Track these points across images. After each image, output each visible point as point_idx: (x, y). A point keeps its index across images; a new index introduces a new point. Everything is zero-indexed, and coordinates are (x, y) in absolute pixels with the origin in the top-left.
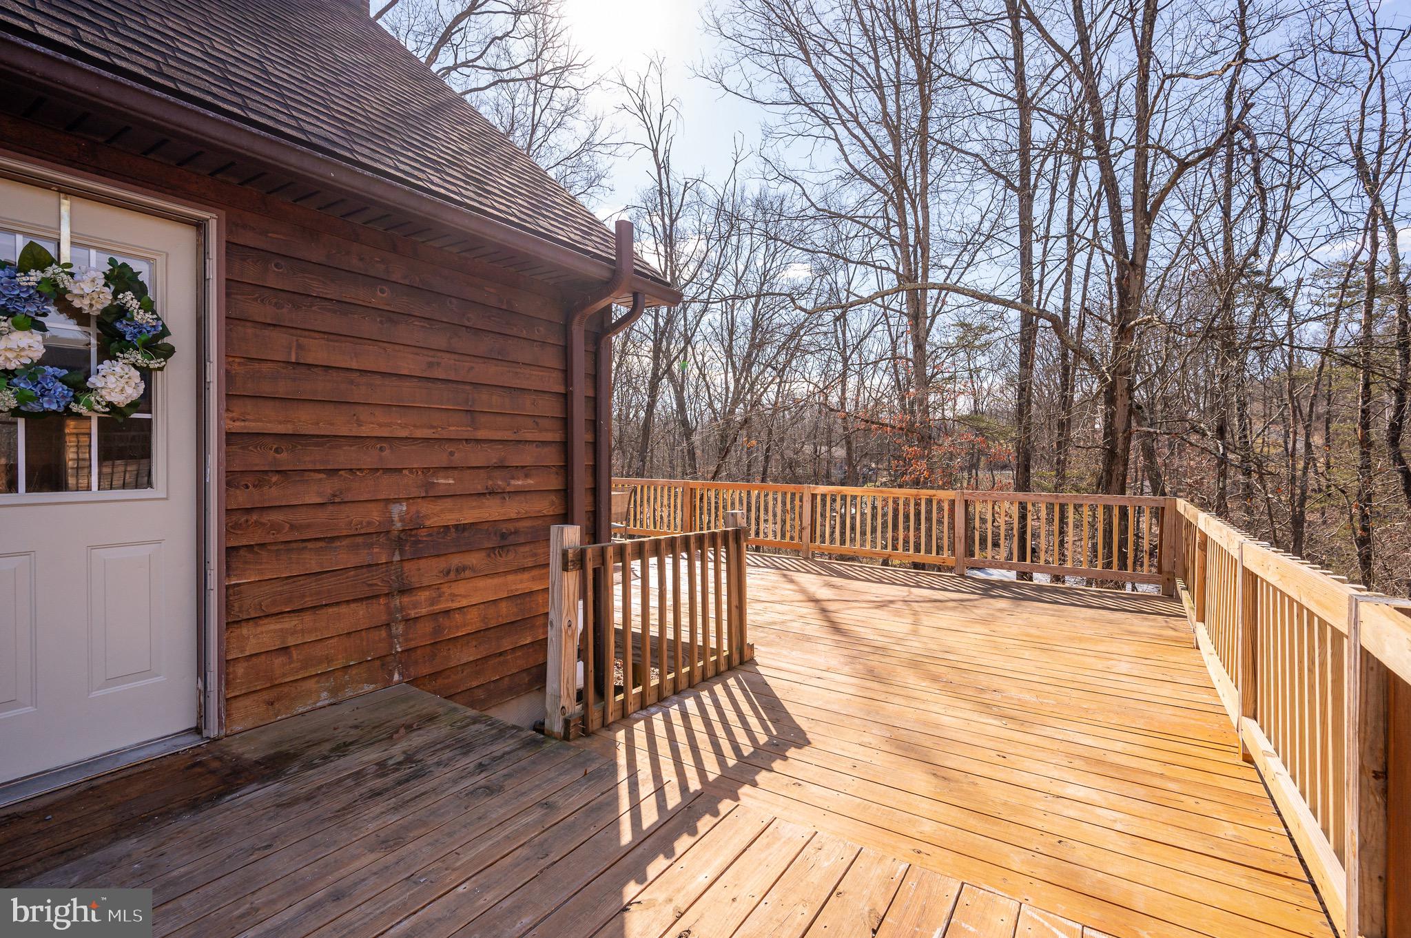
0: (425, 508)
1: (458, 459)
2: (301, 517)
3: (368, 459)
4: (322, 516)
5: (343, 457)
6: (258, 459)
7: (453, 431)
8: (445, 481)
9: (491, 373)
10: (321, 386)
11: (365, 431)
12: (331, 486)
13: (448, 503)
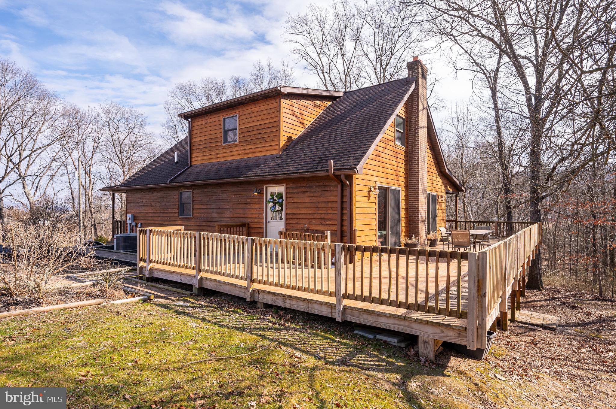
0: (309, 226)
1: (315, 217)
2: (293, 225)
3: (301, 217)
4: (296, 225)
5: (299, 216)
6: (289, 217)
7: (314, 212)
8: (313, 221)
9: (322, 199)
10: (295, 205)
11: (301, 212)
12: (297, 221)
13: (314, 225)
